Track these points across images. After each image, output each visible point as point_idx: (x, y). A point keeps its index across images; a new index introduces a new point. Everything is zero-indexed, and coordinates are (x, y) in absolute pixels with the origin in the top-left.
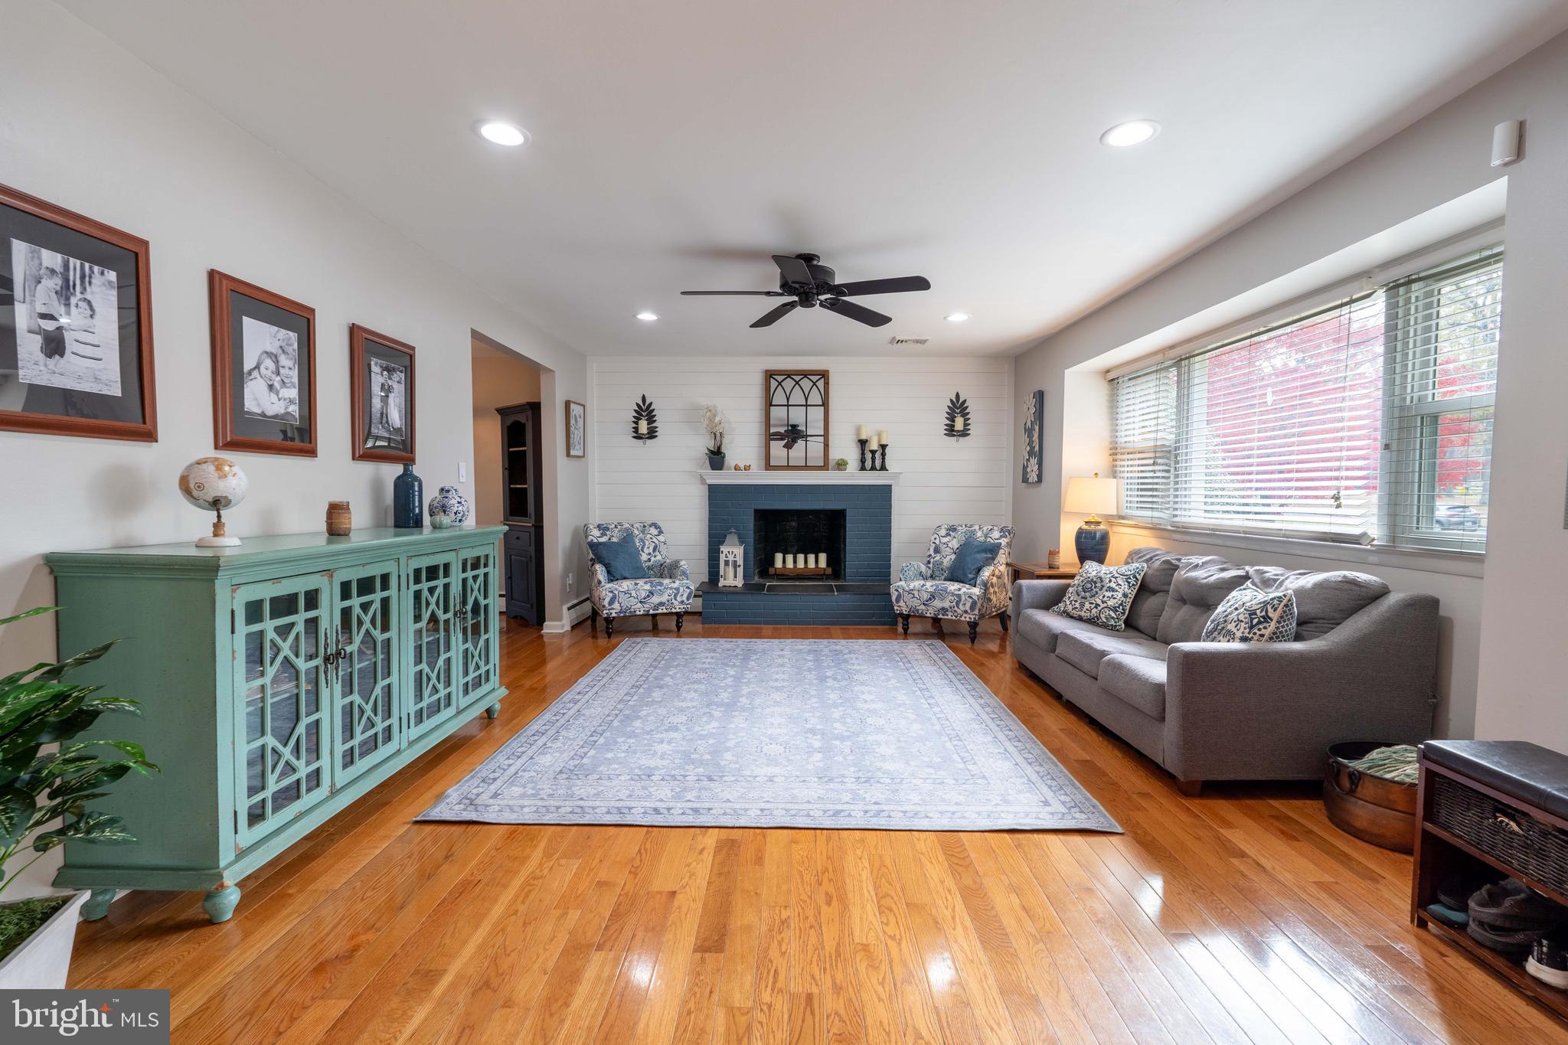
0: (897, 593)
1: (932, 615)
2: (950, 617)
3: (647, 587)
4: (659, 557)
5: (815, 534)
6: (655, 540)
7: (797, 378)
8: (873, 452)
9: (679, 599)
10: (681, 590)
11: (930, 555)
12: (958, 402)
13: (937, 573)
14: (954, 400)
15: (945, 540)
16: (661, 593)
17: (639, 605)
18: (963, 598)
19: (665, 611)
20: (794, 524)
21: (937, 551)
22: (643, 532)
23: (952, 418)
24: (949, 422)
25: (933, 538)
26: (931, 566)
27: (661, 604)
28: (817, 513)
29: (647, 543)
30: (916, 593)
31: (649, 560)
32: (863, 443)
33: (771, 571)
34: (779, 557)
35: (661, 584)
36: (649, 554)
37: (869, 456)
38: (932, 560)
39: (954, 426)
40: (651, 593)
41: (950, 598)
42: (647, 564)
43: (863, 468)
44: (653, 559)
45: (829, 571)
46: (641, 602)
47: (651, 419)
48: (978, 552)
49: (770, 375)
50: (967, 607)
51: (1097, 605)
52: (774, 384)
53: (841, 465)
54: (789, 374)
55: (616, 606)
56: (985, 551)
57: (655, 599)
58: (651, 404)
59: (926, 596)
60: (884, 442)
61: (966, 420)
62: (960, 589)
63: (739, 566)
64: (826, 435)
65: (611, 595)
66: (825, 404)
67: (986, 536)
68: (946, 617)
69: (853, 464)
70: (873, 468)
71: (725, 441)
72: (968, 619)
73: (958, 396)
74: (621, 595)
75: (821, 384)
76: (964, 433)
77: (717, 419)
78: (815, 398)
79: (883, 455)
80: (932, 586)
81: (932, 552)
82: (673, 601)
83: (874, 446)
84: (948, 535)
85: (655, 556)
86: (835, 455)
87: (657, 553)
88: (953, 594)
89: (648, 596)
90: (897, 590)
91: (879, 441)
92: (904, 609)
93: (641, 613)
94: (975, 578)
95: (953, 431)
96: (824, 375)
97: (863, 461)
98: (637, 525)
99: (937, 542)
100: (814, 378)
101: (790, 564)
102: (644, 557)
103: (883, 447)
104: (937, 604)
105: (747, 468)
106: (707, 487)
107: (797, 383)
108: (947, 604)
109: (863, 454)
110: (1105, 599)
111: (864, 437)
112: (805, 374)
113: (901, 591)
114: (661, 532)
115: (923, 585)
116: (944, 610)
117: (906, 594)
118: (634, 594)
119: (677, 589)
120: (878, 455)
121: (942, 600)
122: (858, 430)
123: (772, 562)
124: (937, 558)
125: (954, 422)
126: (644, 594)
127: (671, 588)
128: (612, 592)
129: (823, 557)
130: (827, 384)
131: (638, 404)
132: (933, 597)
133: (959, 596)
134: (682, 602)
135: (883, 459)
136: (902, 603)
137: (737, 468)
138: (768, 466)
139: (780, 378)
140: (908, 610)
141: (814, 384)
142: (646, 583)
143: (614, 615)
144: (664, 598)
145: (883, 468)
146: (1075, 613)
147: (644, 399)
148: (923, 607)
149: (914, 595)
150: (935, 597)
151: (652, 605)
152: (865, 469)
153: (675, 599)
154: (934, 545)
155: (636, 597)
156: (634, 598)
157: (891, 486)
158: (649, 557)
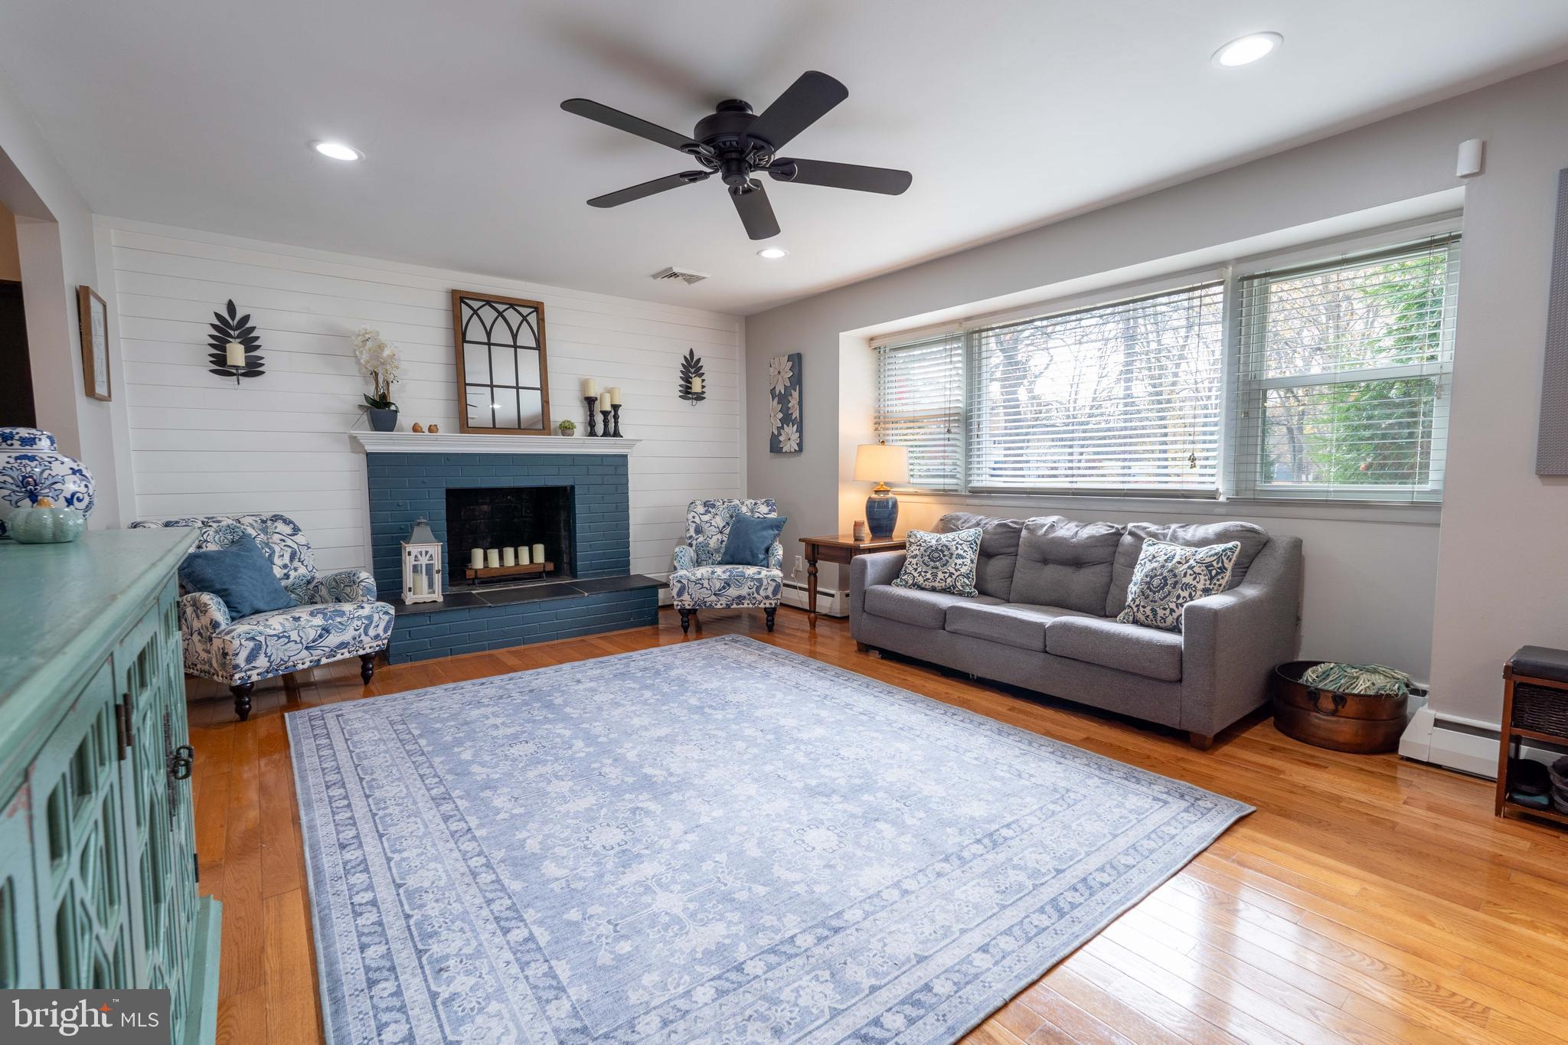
0: (679, 585)
1: (724, 605)
2: (746, 605)
3: (318, 621)
4: (302, 570)
5: (515, 520)
6: (289, 543)
7: (501, 307)
8: (605, 414)
9: (372, 632)
10: (376, 617)
11: (691, 537)
12: (692, 360)
13: (703, 557)
14: (688, 357)
15: (706, 518)
16: (343, 627)
17: (305, 653)
18: (764, 583)
19: (347, 655)
20: (485, 508)
21: (699, 530)
22: (265, 531)
23: (687, 379)
24: (683, 383)
25: (690, 516)
26: (694, 548)
27: (343, 645)
28: (517, 492)
29: (277, 549)
30: (706, 584)
31: (287, 576)
32: (590, 402)
33: (470, 574)
34: (478, 554)
35: (342, 614)
36: (285, 566)
37: (599, 419)
38: (694, 543)
39: (691, 388)
40: (326, 630)
41: (749, 583)
42: (284, 583)
43: (592, 434)
44: (292, 574)
45: (550, 567)
46: (307, 648)
47: (250, 343)
48: (764, 529)
49: (459, 298)
50: (769, 593)
51: (951, 575)
52: (466, 312)
53: (566, 429)
54: (489, 301)
55: (262, 662)
56: (772, 527)
57: (333, 640)
58: (246, 318)
59: (718, 585)
60: (616, 402)
61: (703, 381)
62: (759, 573)
63: (438, 572)
64: (544, 389)
65: (251, 644)
66: (540, 346)
67: (752, 511)
68: (741, 606)
69: (580, 430)
70: (606, 434)
71: (392, 387)
72: (768, 606)
73: (691, 353)
74: (272, 642)
75: (533, 319)
76: (699, 397)
77: (386, 353)
78: (526, 338)
79: (616, 417)
80: (724, 572)
81: (692, 532)
82: (362, 637)
83: (608, 408)
84: (707, 512)
85: (296, 569)
86: (557, 416)
87: (296, 563)
88: (753, 579)
89: (321, 636)
90: (679, 582)
91: (611, 401)
92: (686, 603)
93: (306, 666)
94: (767, 558)
95: (690, 393)
96: (538, 308)
97: (592, 424)
98: (250, 520)
99: (697, 520)
100: (525, 311)
101: (494, 562)
102: (278, 572)
103: (616, 407)
104: (733, 592)
105: (432, 429)
106: (364, 457)
107: (501, 314)
108: (744, 591)
109: (592, 415)
110: (958, 567)
111: (592, 394)
112: (513, 304)
113: (685, 582)
114: (296, 530)
115: (713, 573)
116: (740, 599)
117: (692, 585)
118: (294, 636)
119: (370, 618)
120: (611, 418)
121: (739, 585)
122: (584, 384)
123: (468, 559)
124: (701, 539)
125: (691, 383)
126: (312, 634)
127: (359, 618)
128: (253, 639)
129: (539, 550)
130: (541, 320)
131: (218, 316)
132: (727, 584)
133: (760, 581)
134: (377, 637)
135: (616, 423)
136: (686, 597)
137: (416, 428)
138: (464, 425)
139: (476, 305)
140: (692, 603)
141: (525, 318)
142: (312, 614)
143: (255, 678)
144: (347, 636)
145: (616, 434)
146: (928, 584)
147: (231, 307)
148: (713, 598)
149: (702, 584)
150: (729, 585)
151: (327, 649)
152: (596, 435)
153: (366, 634)
154: (694, 525)
155: (298, 639)
156: (296, 642)
157: (627, 456)
158: (286, 571)
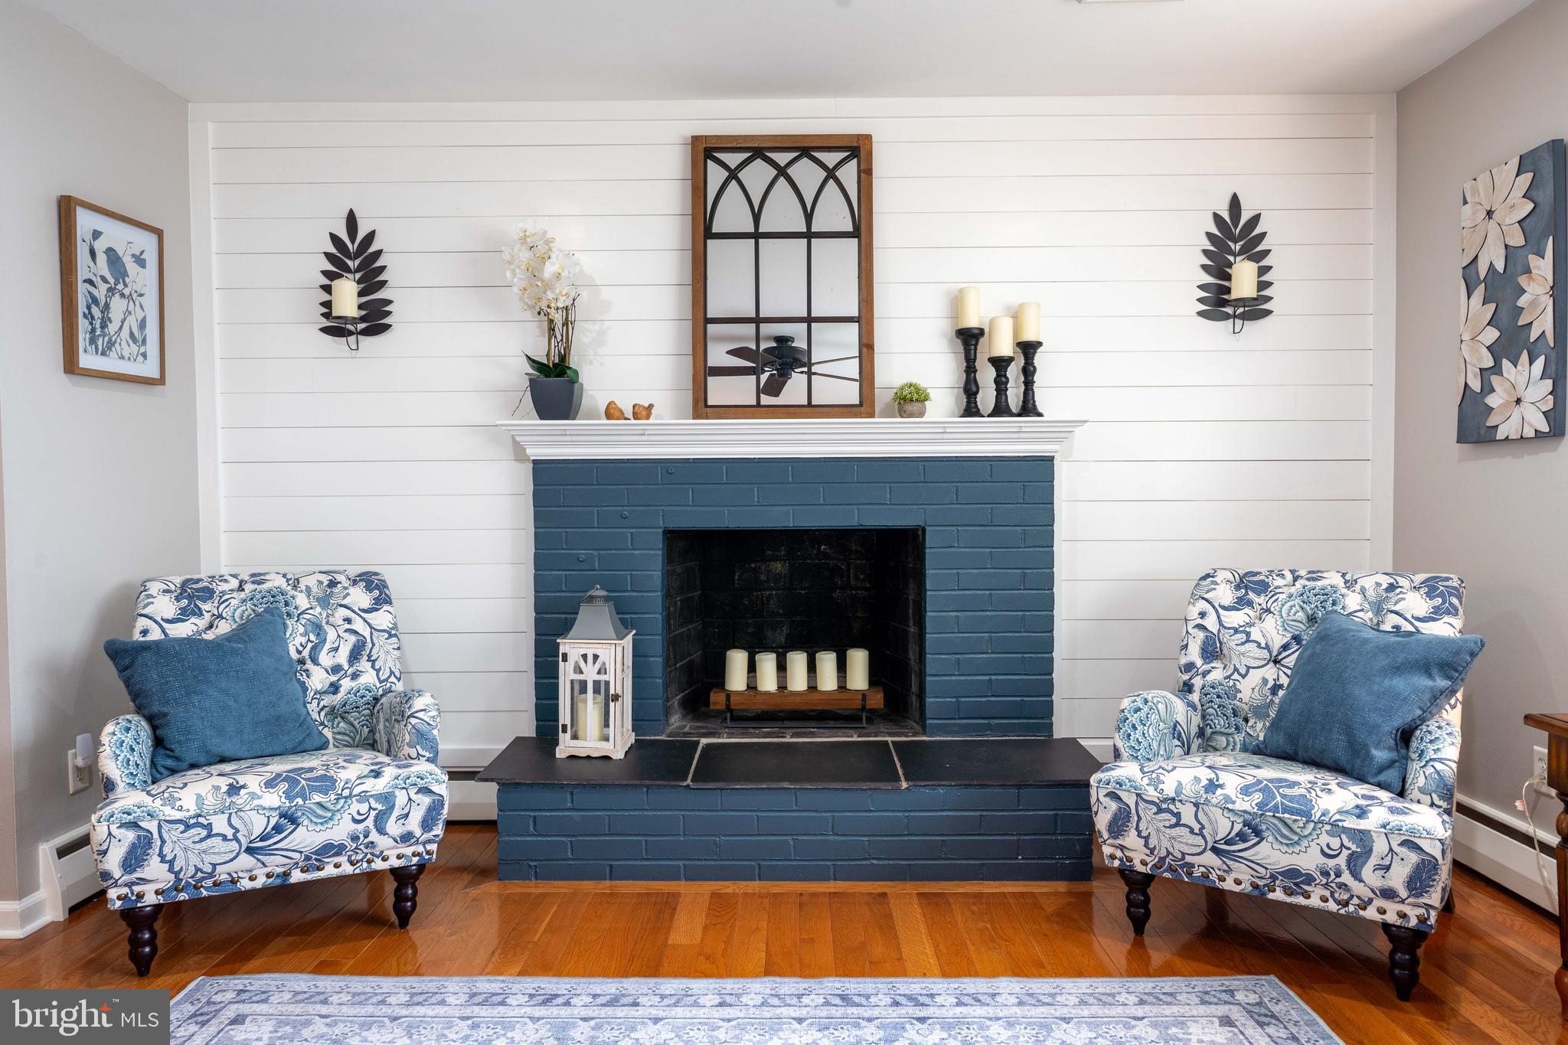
0: (1113, 806)
1: (1246, 887)
2: (1314, 902)
3: (274, 799)
4: (369, 678)
5: (837, 594)
6: (359, 625)
7: (782, 158)
8: (1000, 364)
9: (393, 828)
10: (401, 798)
11: (1190, 667)
12: (1236, 223)
13: (1219, 723)
14: (1226, 216)
15: (1235, 618)
16: (326, 816)
17: (246, 861)
18: (1380, 846)
19: (347, 869)
20: (778, 567)
21: (1212, 651)
22: (324, 601)
23: (1219, 268)
24: (1210, 280)
25: (1193, 612)
26: (1195, 697)
27: (331, 849)
28: (839, 537)
29: (331, 635)
30: (1187, 814)
31: (335, 688)
32: (969, 338)
33: (717, 699)
34: (737, 660)
35: (326, 783)
36: (336, 669)
37: (987, 375)
38: (1198, 682)
39: (1228, 291)
40: (290, 818)
41: (1324, 839)
42: (327, 700)
43: (971, 410)
44: (346, 684)
45: (877, 700)
46: (250, 851)
47: (371, 278)
48: (1398, 669)
49: (705, 151)
50: (1397, 878)
52: (716, 175)
53: (909, 401)
54: (758, 149)
55: (155, 871)
56: (1425, 667)
57: (306, 838)
58: (371, 237)
59: (1224, 826)
60: (1029, 336)
61: (1264, 270)
62: (1361, 813)
63: (616, 698)
64: (864, 319)
65: (130, 836)
66: (861, 230)
67: (1378, 608)
68: (1300, 900)
69: (943, 401)
70: (1000, 410)
71: (583, 339)
72: (1391, 918)
73: (1235, 204)
74: (172, 834)
75: (849, 174)
76: (1255, 310)
77: (549, 269)
78: (833, 214)
79: (1028, 372)
80: (1246, 791)
81: (1194, 654)
82: (374, 836)
83: (1004, 346)
84: (1242, 603)
85: (355, 676)
86: (890, 375)
87: (364, 665)
88: (1336, 829)
89: (278, 829)
90: (1113, 796)
91: (1017, 330)
92: (1137, 863)
93: (259, 884)
94: (1401, 762)
95: (1225, 303)
96: (857, 149)
97: (970, 389)
98: (311, 582)
99: (1211, 623)
100: (831, 159)
101: (768, 682)
102: (318, 679)
103: (1029, 349)
104: (1271, 854)
105: (642, 412)
106: (529, 467)
107: (782, 171)
108: (1309, 860)
109: (970, 369)
111: (972, 322)
112: (805, 148)
113: (1130, 800)
114: (382, 600)
115: (1212, 786)
116: (1296, 879)
117: (1147, 811)
118: (220, 824)
119: (387, 799)
120: (1013, 372)
121: (1293, 840)
122: (957, 303)
123: (717, 673)
124: (1217, 675)
125: (1228, 277)
126: (259, 824)
127: (363, 797)
128: (134, 825)
129: (859, 659)
130: (865, 174)
131: (335, 239)
132: (1252, 830)
133: (1363, 838)
134: (407, 838)
135: (1029, 383)
136: (1131, 840)
137: (612, 412)
138: (702, 407)
139: (733, 159)
140: (1152, 861)
141: (831, 174)
142: (270, 784)
143: (151, 899)
144: (340, 831)
145: (1028, 408)
147: (352, 221)
148: (1210, 858)
149: (1178, 815)
150: (1258, 833)
151: (296, 856)
152: (978, 414)
153: (382, 831)
154: (1201, 635)
155: (230, 833)
156: (225, 838)
157: (1051, 459)
158: (334, 678)
